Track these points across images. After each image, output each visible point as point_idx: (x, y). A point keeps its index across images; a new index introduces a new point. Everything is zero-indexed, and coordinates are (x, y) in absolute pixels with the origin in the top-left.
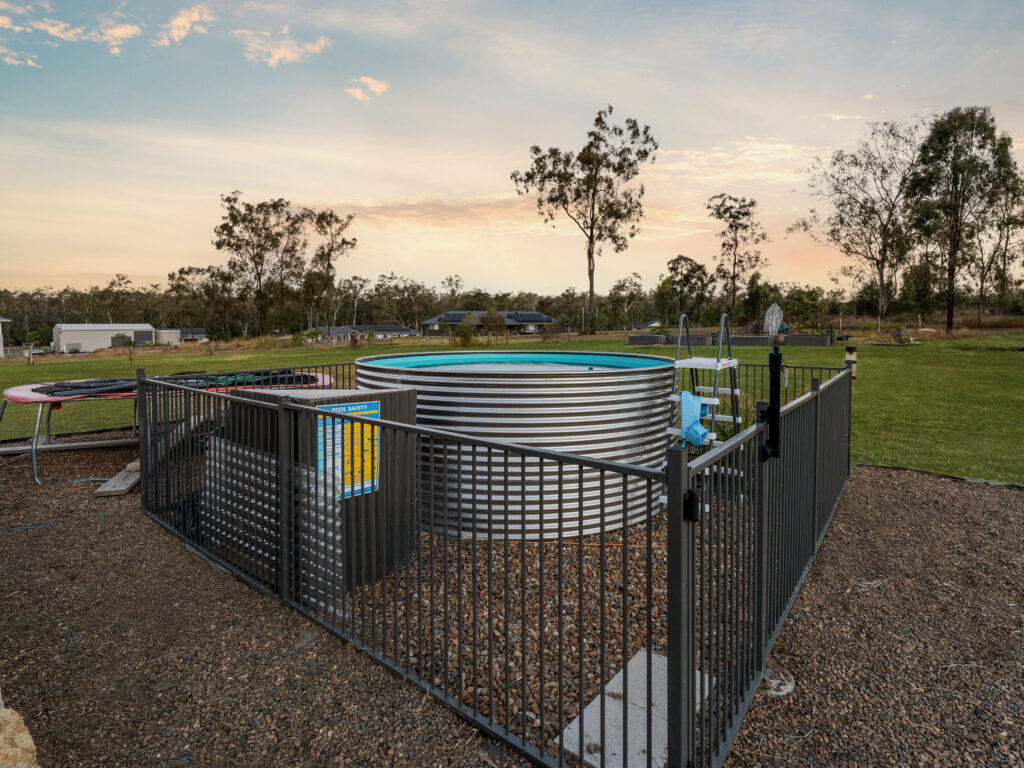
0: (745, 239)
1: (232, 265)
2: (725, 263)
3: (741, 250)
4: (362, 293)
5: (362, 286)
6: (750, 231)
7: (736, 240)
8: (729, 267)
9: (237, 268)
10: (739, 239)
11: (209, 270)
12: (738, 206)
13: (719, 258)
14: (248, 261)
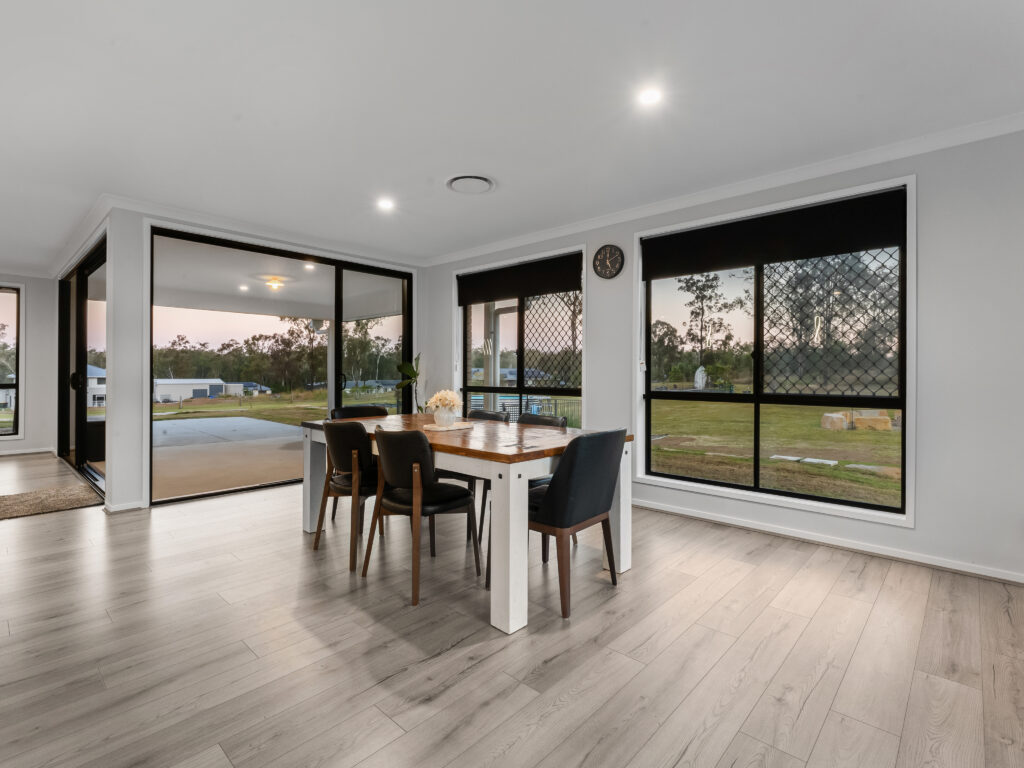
0: (710, 308)
1: (291, 333)
2: (693, 328)
3: (707, 316)
4: (383, 351)
5: (383, 345)
6: (714, 301)
7: (702, 309)
8: (697, 331)
9: (295, 335)
10: (705, 308)
11: (274, 337)
12: (704, 280)
13: (688, 324)
14: (303, 329)
